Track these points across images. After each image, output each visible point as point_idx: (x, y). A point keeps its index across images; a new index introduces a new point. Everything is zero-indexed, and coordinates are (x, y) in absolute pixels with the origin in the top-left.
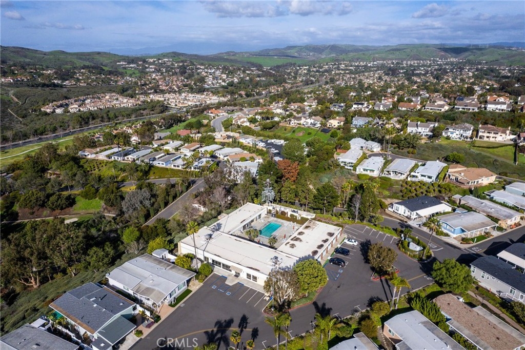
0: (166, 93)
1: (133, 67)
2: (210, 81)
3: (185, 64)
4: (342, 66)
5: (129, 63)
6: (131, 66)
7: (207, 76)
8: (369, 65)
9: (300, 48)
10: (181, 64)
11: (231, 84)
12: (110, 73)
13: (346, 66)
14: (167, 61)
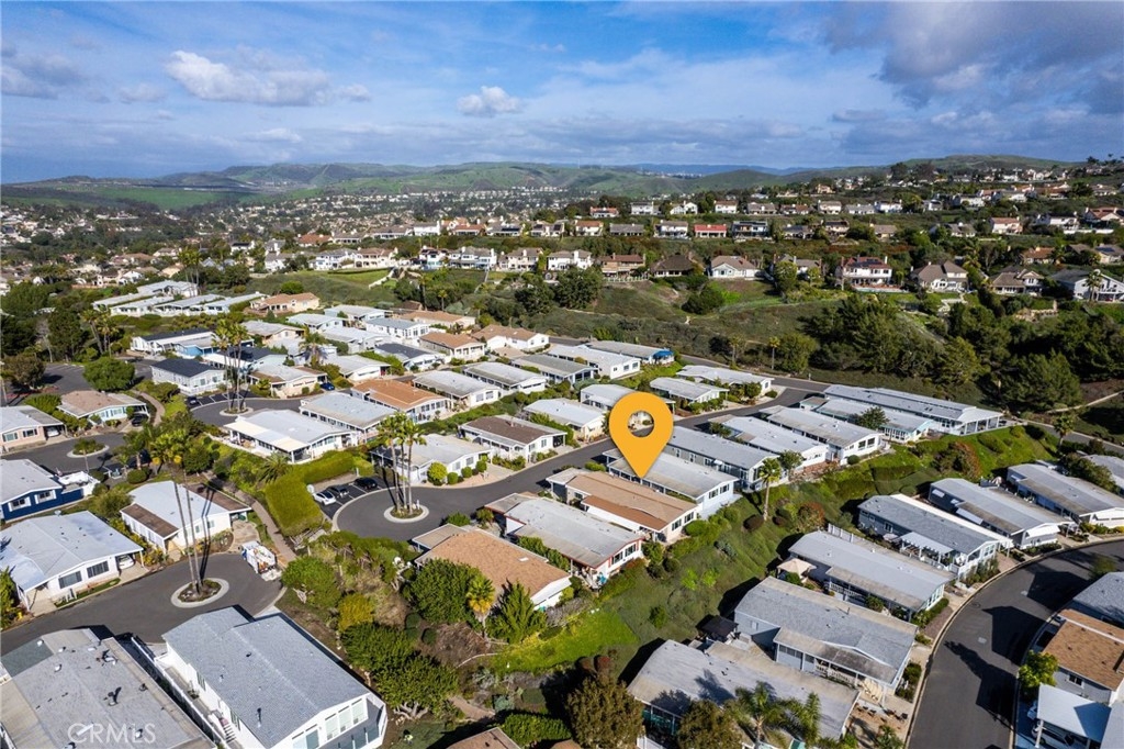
4: (338, 204)
8: (392, 200)
9: (260, 170)
13: (346, 203)
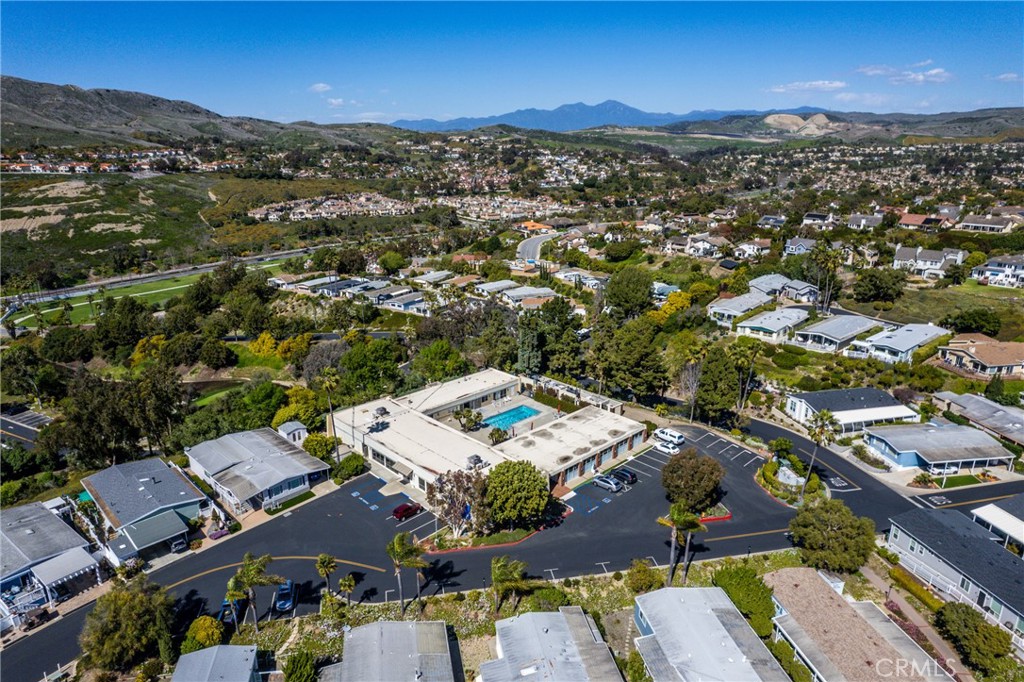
0: (467, 196)
1: (423, 151)
2: (553, 175)
3: (517, 146)
4: (836, 156)
5: (417, 143)
6: (420, 147)
7: (550, 167)
8: (898, 152)
10: (509, 146)
11: (592, 183)
12: (380, 159)
13: (844, 154)
14: (485, 141)
